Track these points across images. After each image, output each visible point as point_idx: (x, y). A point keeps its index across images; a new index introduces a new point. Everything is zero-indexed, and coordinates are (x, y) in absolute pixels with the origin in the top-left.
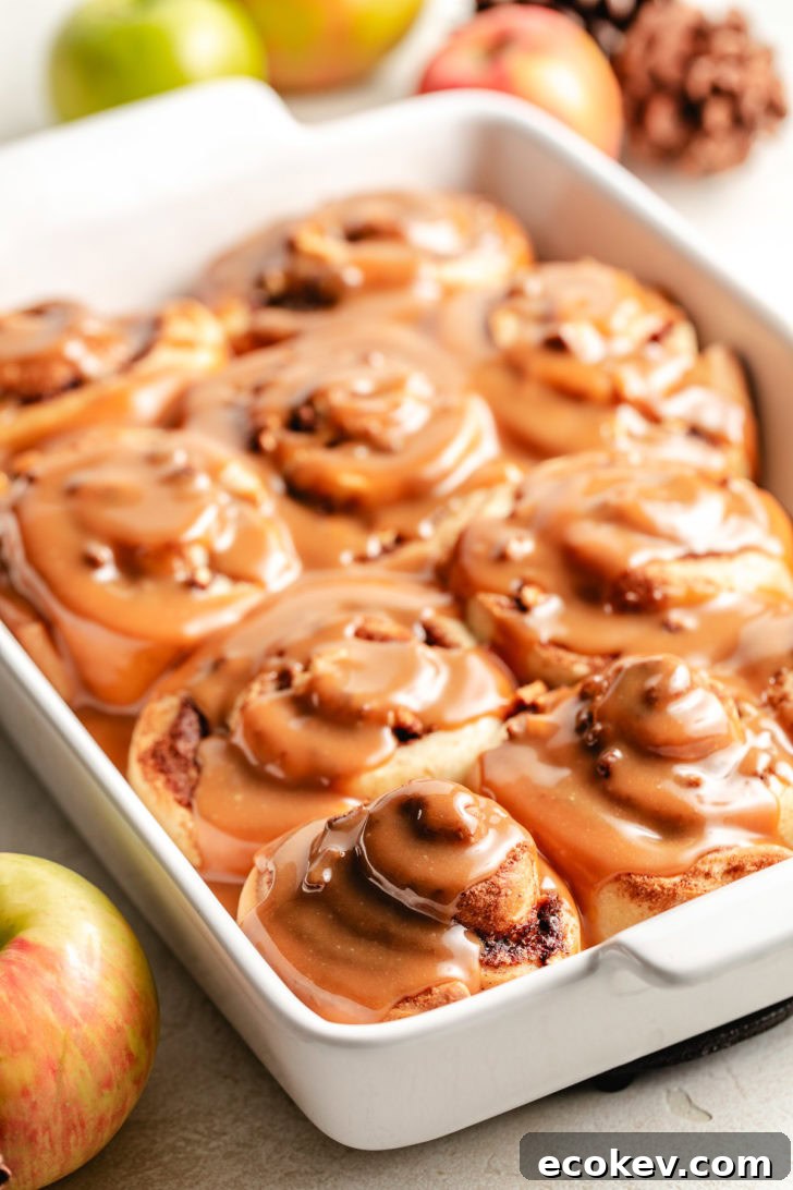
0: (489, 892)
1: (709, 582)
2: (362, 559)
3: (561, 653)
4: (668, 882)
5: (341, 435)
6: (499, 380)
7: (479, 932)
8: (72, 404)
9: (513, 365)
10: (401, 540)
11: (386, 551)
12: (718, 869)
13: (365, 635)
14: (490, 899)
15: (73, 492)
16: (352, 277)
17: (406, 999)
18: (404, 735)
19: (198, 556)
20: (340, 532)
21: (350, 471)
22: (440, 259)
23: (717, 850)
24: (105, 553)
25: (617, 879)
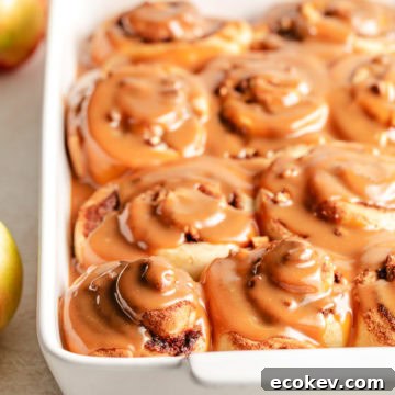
0: (159, 316)
1: (365, 219)
2: (234, 157)
3: (281, 227)
4: (250, 342)
5: (253, 99)
6: (342, 97)
7: (152, 333)
8: (159, 49)
9: (353, 94)
10: (256, 154)
11: (247, 157)
12: (277, 345)
13: (203, 189)
14: (157, 319)
15: (122, 85)
16: (313, 31)
17: (103, 350)
18: (190, 239)
19: (158, 131)
20: (232, 142)
21: (248, 116)
22: (360, 35)
23: (282, 337)
24: (117, 116)
25: (230, 333)
